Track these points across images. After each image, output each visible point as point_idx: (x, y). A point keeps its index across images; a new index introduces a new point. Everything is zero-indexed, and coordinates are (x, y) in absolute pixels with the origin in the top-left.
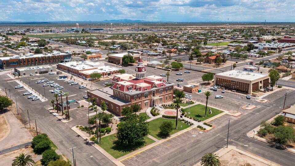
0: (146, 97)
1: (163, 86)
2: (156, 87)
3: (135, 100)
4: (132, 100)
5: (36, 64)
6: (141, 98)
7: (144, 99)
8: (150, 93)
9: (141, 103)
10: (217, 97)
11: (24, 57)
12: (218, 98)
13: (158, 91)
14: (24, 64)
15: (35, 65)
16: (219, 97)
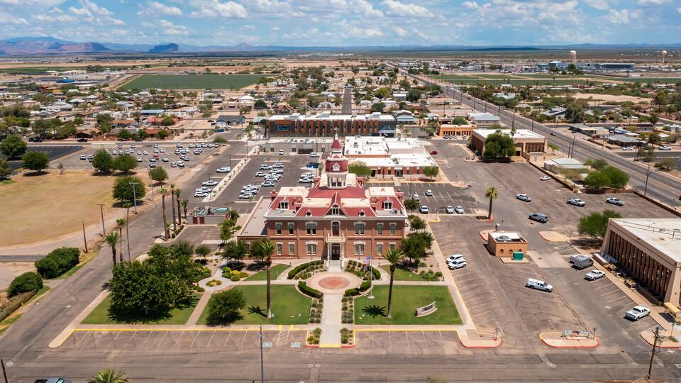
0: (312, 231)
1: (364, 216)
2: (342, 213)
3: (279, 232)
4: (268, 229)
5: (323, 135)
6: (294, 231)
7: (302, 234)
8: (324, 225)
9: (294, 243)
10: (530, 284)
11: (302, 118)
12: (532, 287)
13: (348, 225)
14: (300, 131)
15: (320, 135)
16: (535, 285)
